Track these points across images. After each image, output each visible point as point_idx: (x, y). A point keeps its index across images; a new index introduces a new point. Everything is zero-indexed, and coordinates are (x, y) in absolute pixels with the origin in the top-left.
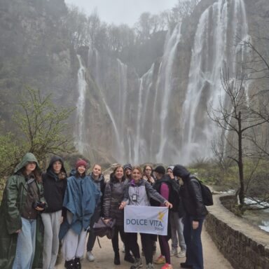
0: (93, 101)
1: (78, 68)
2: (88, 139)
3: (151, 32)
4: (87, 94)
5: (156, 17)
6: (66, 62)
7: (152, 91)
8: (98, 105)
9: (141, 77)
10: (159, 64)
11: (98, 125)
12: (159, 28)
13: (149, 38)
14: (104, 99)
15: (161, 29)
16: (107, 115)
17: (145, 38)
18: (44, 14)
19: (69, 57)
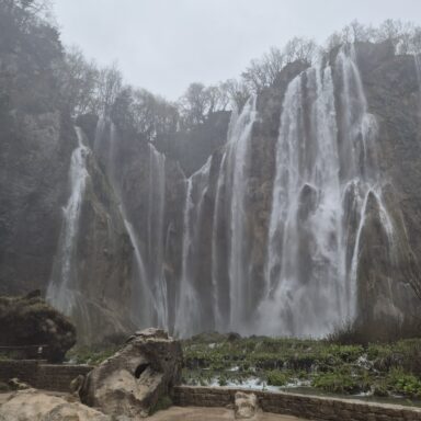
0: (98, 207)
1: (75, 145)
2: (82, 281)
3: (206, 112)
4: (86, 193)
5: (213, 89)
6: (51, 131)
7: (209, 200)
8: (108, 216)
9: (188, 177)
10: (221, 156)
11: (106, 254)
12: (218, 107)
13: (202, 122)
14: (120, 207)
15: (221, 109)
16: (126, 237)
17: (195, 121)
18: (18, 49)
19: (58, 125)
